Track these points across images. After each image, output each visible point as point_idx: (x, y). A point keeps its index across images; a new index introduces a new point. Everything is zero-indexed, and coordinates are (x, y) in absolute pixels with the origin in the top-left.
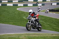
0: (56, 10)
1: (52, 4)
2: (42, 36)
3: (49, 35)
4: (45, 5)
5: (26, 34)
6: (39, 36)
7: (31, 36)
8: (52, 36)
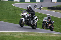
2: (39, 35)
3: (46, 35)
4: (44, 2)
5: (22, 33)
6: (36, 35)
7: (27, 35)
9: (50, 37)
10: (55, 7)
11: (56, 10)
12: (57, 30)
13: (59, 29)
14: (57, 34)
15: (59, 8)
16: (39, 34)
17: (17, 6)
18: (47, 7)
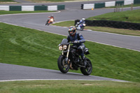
0: (94, 21)
1: (82, 6)
2: (56, 86)
3: (73, 85)
4: (66, 8)
6: (49, 86)
7: (28, 87)
8: (83, 85)
9: (81, 89)
10: (91, 19)
11: (94, 26)
12: (97, 73)
13: (102, 69)
14: (97, 82)
15: (101, 21)
16: (55, 82)
17: (4, 20)
18: (74, 20)
